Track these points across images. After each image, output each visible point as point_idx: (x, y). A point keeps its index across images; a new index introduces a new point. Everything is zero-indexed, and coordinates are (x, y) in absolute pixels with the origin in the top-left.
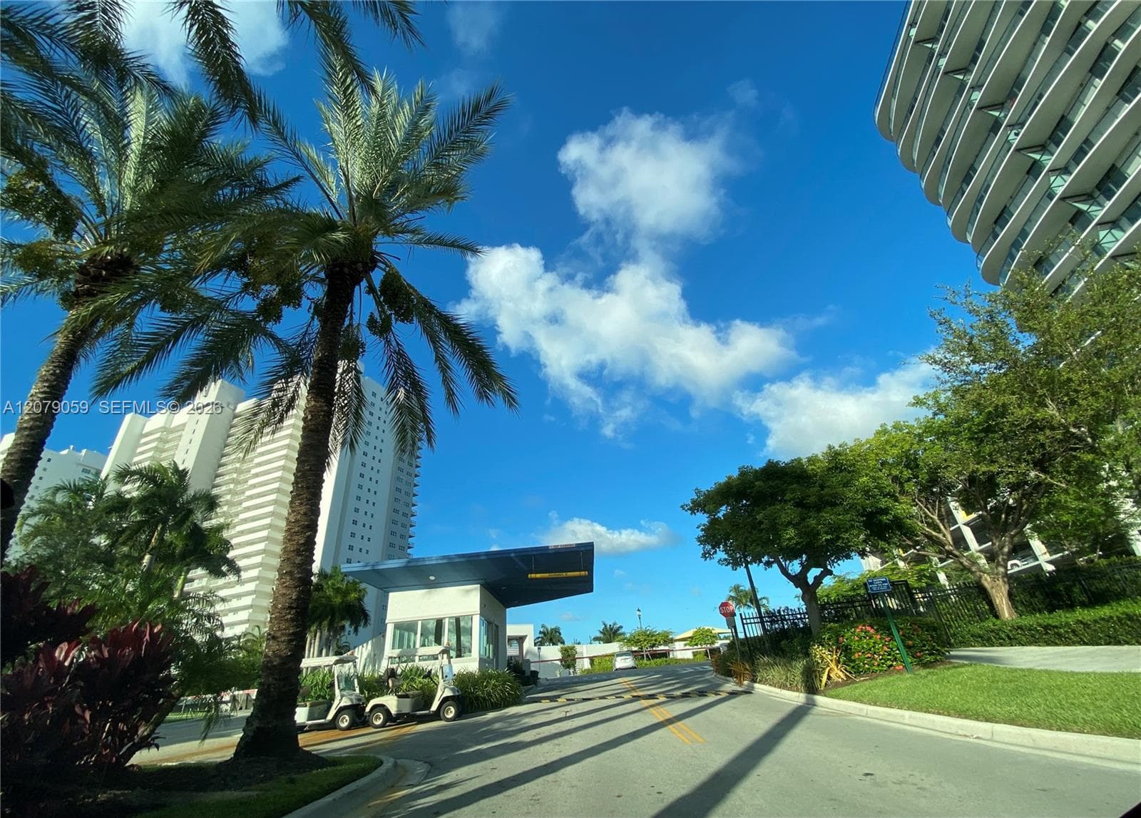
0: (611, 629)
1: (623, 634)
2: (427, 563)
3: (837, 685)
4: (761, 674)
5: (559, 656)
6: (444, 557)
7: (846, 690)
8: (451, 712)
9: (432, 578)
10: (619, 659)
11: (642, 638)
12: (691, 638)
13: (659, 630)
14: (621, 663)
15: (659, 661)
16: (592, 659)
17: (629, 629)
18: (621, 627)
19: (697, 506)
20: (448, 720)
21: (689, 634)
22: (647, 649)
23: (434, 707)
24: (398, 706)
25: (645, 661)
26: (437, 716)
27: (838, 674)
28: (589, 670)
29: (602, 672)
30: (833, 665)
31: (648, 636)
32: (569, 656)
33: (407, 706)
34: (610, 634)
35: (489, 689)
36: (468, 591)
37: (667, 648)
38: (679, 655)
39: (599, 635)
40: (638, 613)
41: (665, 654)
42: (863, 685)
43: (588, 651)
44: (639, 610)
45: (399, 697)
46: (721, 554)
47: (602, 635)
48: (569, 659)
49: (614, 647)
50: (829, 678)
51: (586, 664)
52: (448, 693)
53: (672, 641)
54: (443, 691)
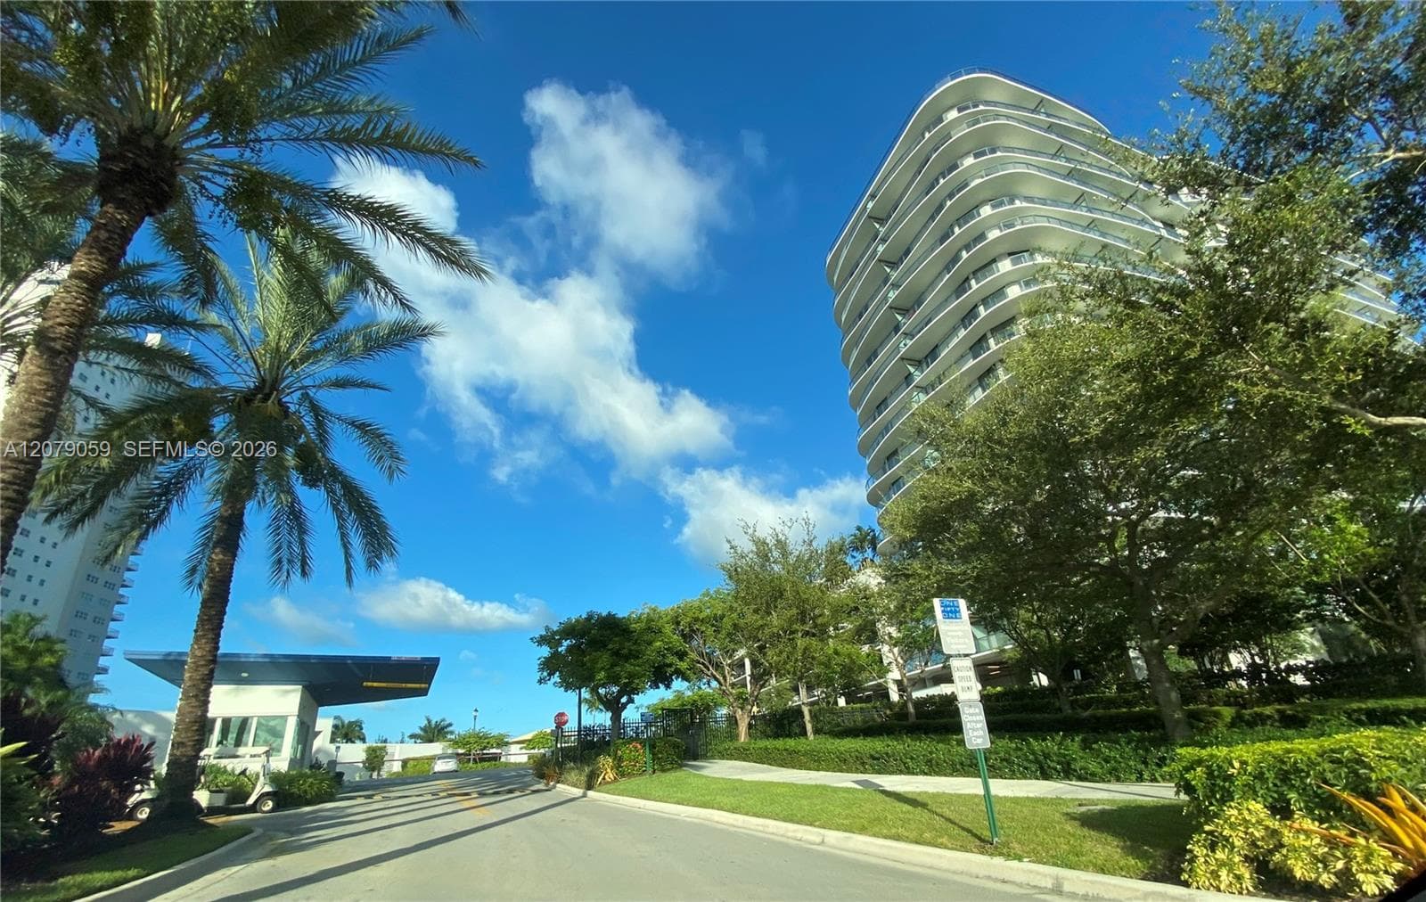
0: (437, 725)
1: (452, 733)
2: (243, 660)
3: (608, 783)
4: (566, 776)
5: (363, 756)
6: (265, 656)
7: (612, 786)
8: (270, 804)
9: (245, 675)
10: (439, 762)
11: (472, 740)
12: (530, 741)
13: (495, 732)
14: (440, 766)
15: (486, 764)
16: (405, 763)
17: (461, 727)
18: (450, 725)
19: (542, 641)
20: (264, 812)
21: (529, 736)
22: (476, 750)
23: (251, 801)
24: (210, 799)
25: (471, 764)
26: (253, 809)
27: (610, 775)
28: (398, 773)
29: (416, 774)
30: (609, 770)
31: (481, 738)
32: (377, 757)
33: (220, 800)
34: (433, 732)
35: (306, 787)
36: (287, 692)
37: (499, 751)
38: (513, 759)
39: (418, 731)
40: (474, 713)
41: (496, 758)
42: (624, 783)
43: (400, 752)
44: (476, 710)
45: (211, 792)
46: (556, 678)
47: (422, 733)
48: (375, 759)
49: (436, 748)
50: (604, 779)
51: (397, 767)
52: (268, 789)
53: (507, 744)
54: (263, 787)
